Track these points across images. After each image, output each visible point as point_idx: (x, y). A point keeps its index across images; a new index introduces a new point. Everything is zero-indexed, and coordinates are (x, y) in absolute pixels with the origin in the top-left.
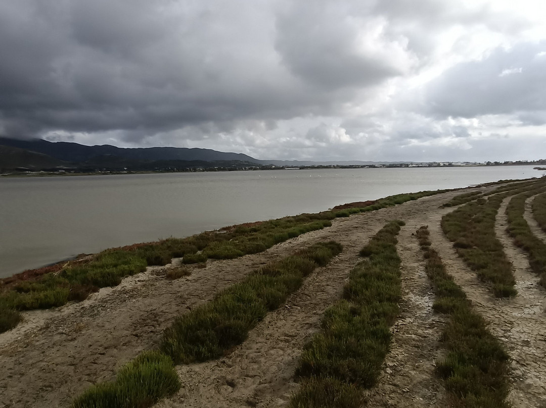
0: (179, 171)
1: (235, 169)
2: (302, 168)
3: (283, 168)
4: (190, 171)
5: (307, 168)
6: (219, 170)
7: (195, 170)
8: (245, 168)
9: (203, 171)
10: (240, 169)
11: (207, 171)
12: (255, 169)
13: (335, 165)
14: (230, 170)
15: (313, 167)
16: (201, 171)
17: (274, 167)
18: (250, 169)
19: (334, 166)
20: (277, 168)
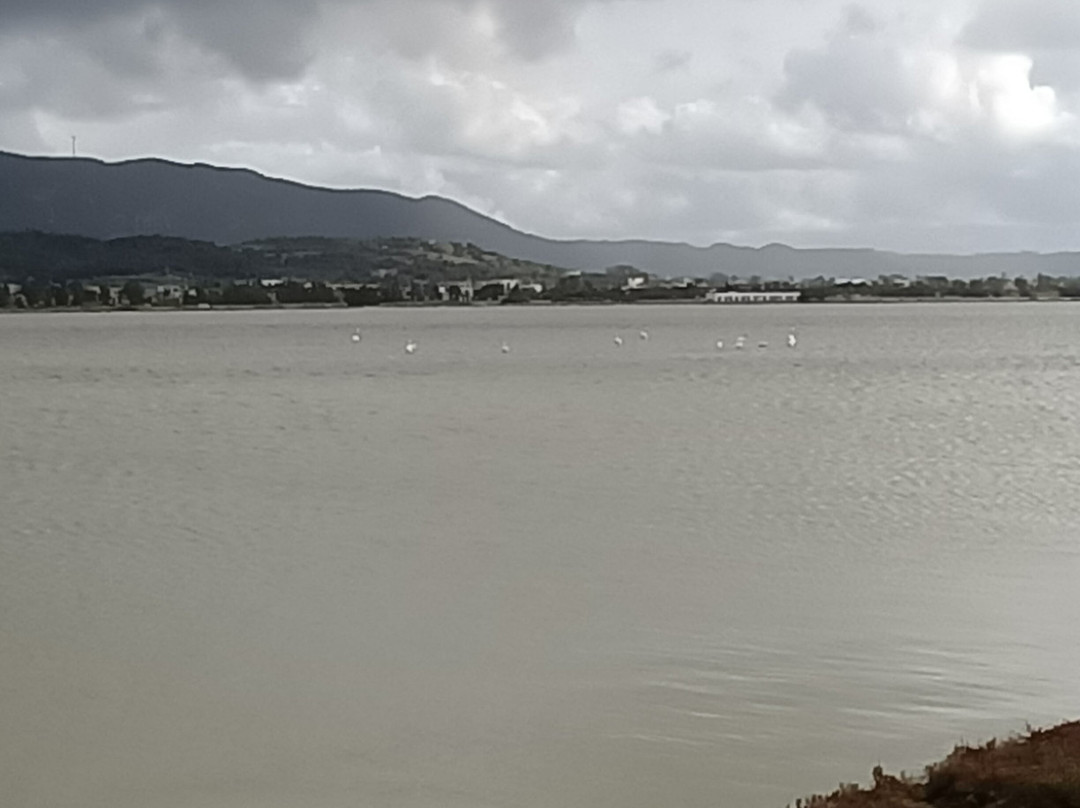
0: (33, 300)
1: (389, 296)
2: (815, 293)
3: (691, 292)
4: (104, 301)
5: (848, 292)
6: (291, 296)
7: (134, 299)
8: (454, 291)
9: (188, 302)
10: (417, 298)
11: (215, 302)
12: (516, 297)
13: (1030, 278)
14: (355, 299)
15: (887, 290)
16: (175, 305)
17: (635, 283)
18: (481, 295)
19: (1019, 282)
20: (655, 293)
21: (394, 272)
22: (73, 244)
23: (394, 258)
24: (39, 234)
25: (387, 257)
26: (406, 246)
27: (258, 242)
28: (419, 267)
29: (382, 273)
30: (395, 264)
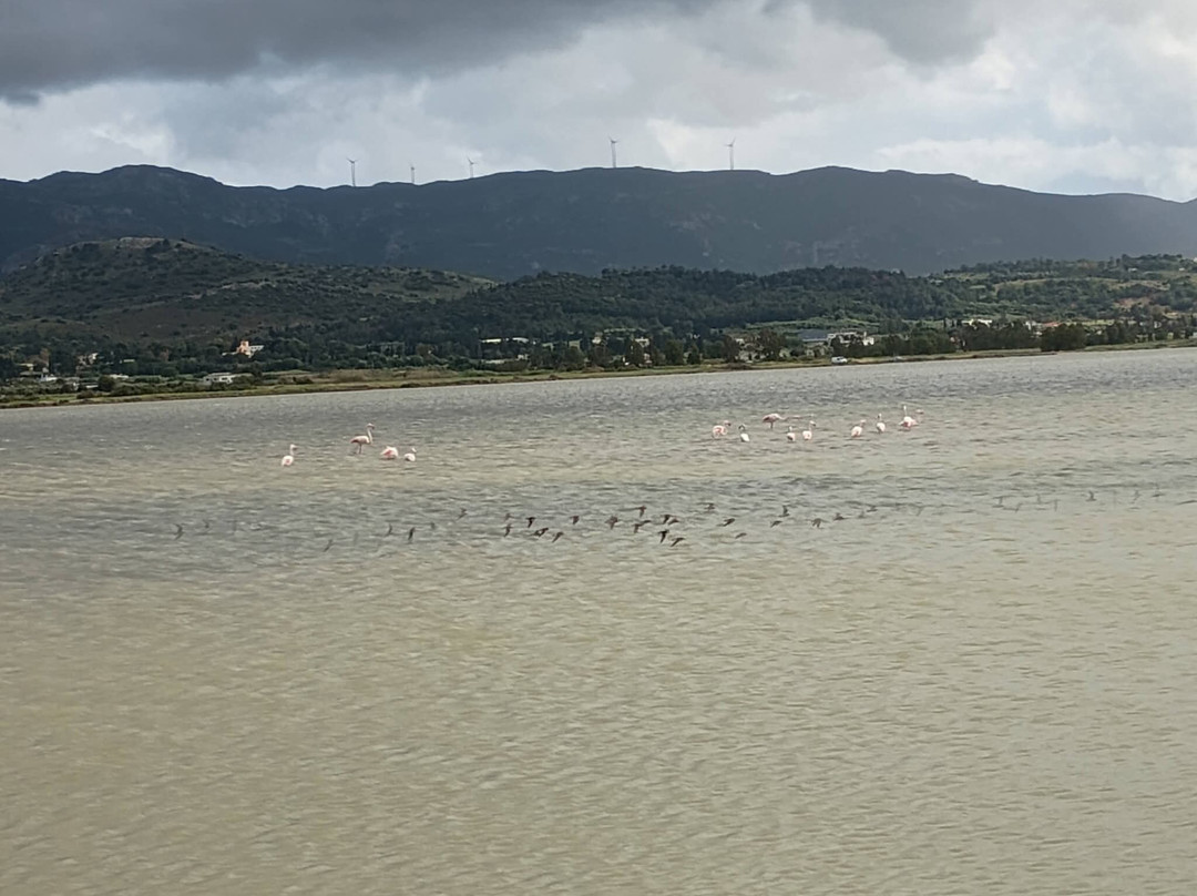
9: (862, 354)
21: (1144, 301)
22: (723, 283)
23: (1144, 283)
24: (678, 273)
25: (1134, 282)
26: (1162, 267)
27: (964, 270)
28: (1178, 295)
29: (1129, 303)
30: (1147, 292)
